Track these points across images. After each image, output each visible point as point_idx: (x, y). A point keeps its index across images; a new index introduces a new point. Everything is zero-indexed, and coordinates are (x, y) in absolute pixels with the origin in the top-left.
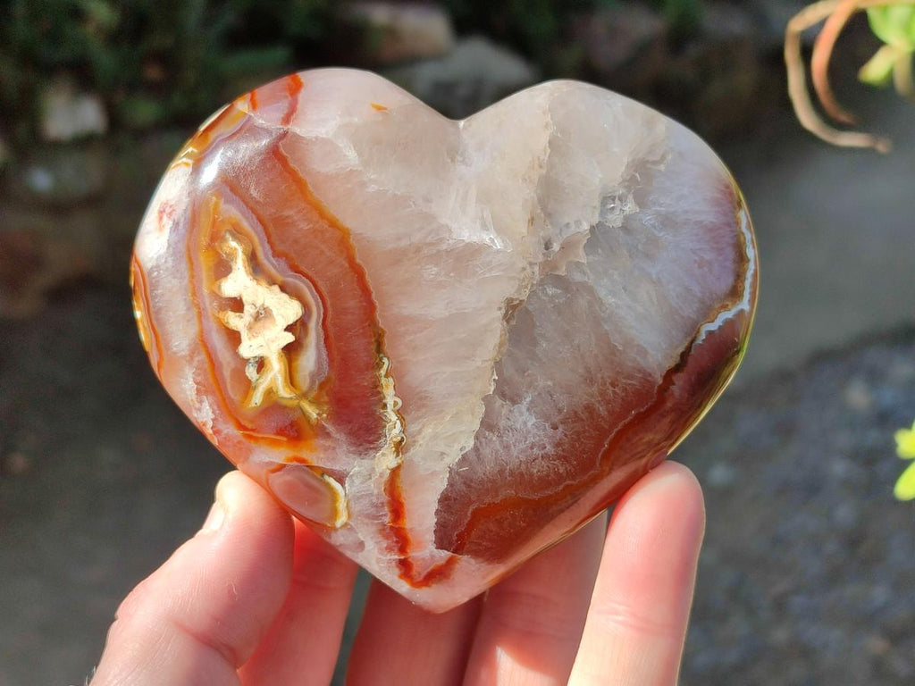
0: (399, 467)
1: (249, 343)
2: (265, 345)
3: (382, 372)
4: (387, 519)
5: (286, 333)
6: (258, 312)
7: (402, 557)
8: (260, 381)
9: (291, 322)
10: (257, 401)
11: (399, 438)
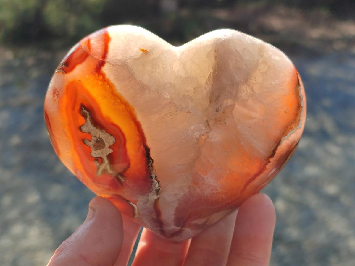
0: (158, 199)
1: (95, 152)
2: (101, 153)
3: (150, 165)
4: (155, 217)
5: (109, 149)
6: (97, 140)
7: (161, 229)
8: (101, 166)
9: (111, 145)
10: (100, 174)
11: (158, 189)
